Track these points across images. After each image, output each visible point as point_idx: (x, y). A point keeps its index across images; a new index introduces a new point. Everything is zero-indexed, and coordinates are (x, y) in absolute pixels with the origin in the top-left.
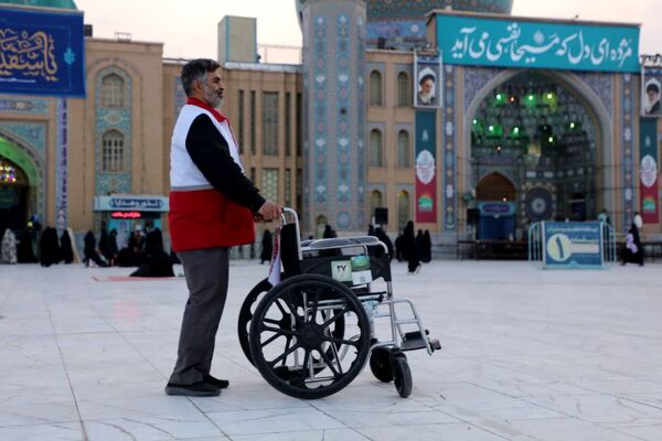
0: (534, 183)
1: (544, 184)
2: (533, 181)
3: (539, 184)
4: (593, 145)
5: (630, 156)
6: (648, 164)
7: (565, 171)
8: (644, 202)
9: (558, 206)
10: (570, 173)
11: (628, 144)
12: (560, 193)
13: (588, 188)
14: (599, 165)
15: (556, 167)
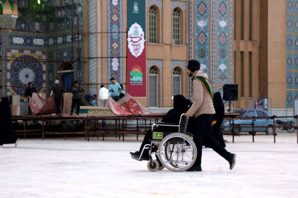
0: (21, 51)
1: (33, 52)
2: (20, 48)
3: (27, 52)
4: (80, 9)
5: (118, 23)
6: (136, 32)
7: (55, 38)
8: (131, 73)
9: (48, 77)
10: (60, 40)
11: (115, 10)
12: (49, 62)
13: (76, 56)
14: (85, 31)
15: (46, 33)
